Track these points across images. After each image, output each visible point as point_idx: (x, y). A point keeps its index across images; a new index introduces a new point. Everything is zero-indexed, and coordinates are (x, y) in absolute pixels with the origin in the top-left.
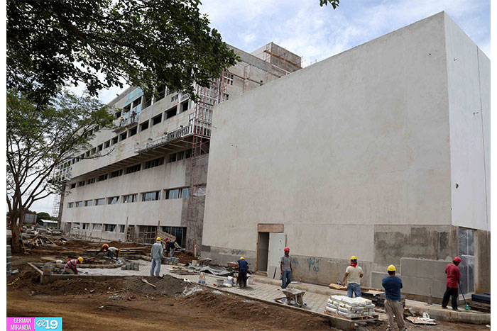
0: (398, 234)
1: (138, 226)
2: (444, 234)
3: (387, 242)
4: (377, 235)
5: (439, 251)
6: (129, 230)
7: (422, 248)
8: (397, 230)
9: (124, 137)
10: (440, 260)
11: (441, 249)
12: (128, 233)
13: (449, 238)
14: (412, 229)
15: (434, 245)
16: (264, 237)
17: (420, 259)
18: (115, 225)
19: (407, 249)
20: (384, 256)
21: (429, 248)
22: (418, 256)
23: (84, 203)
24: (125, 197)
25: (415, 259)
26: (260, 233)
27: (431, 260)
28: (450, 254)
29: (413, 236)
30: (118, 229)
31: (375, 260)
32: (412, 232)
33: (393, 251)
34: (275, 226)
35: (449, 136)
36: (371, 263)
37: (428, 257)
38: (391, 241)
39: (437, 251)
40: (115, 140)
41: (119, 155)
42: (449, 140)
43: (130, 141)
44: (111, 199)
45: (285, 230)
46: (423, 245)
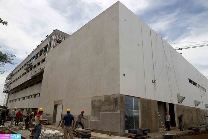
0: (100, 101)
1: (32, 108)
2: (117, 98)
3: (96, 105)
4: (92, 102)
5: (115, 107)
6: (28, 110)
7: (109, 106)
8: (99, 98)
9: (28, 71)
10: (115, 112)
11: (116, 106)
12: (28, 112)
13: (119, 100)
14: (105, 97)
15: (113, 105)
16: (56, 106)
17: (107, 112)
18: (24, 109)
19: (103, 108)
20: (95, 112)
21: (111, 106)
22: (106, 111)
23: (15, 100)
24: (29, 97)
25: (105, 112)
26: (55, 105)
27: (112, 112)
28: (119, 108)
29: (105, 101)
30: (25, 110)
31: (91, 114)
32: (105, 99)
33: (98, 109)
34: (59, 102)
35: (119, 52)
36: (90, 116)
37: (110, 111)
38: (97, 104)
39: (114, 107)
40: (25, 73)
41: (26, 79)
42: (119, 53)
43: (30, 73)
44: (24, 98)
45: (63, 103)
46: (109, 105)
